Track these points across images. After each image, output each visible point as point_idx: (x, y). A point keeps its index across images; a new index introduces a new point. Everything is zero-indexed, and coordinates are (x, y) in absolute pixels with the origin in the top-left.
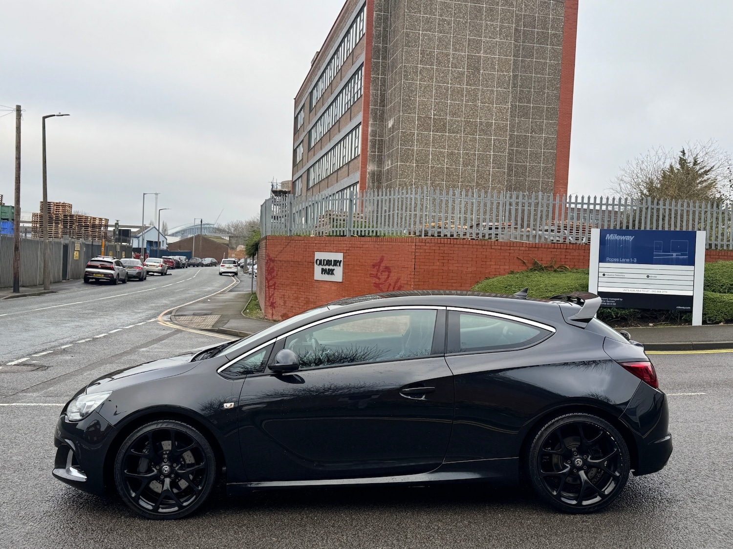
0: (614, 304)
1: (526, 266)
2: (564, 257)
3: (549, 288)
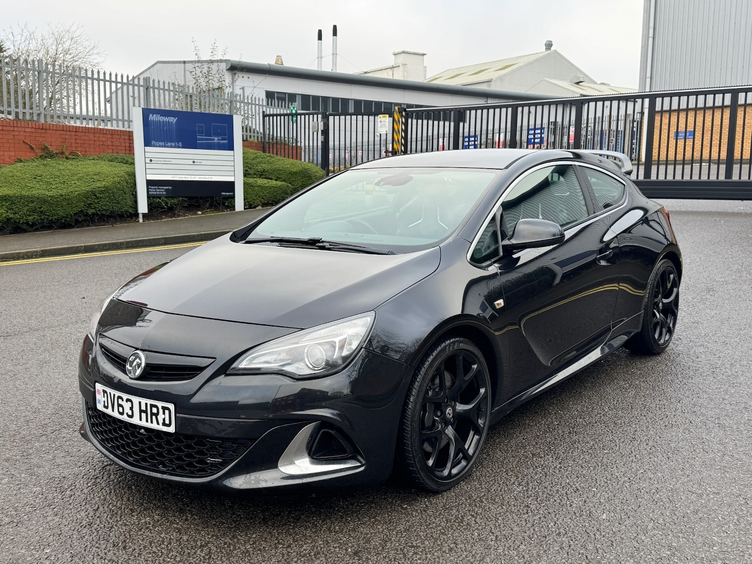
0: (164, 193)
1: (35, 152)
2: (73, 141)
3: (95, 177)
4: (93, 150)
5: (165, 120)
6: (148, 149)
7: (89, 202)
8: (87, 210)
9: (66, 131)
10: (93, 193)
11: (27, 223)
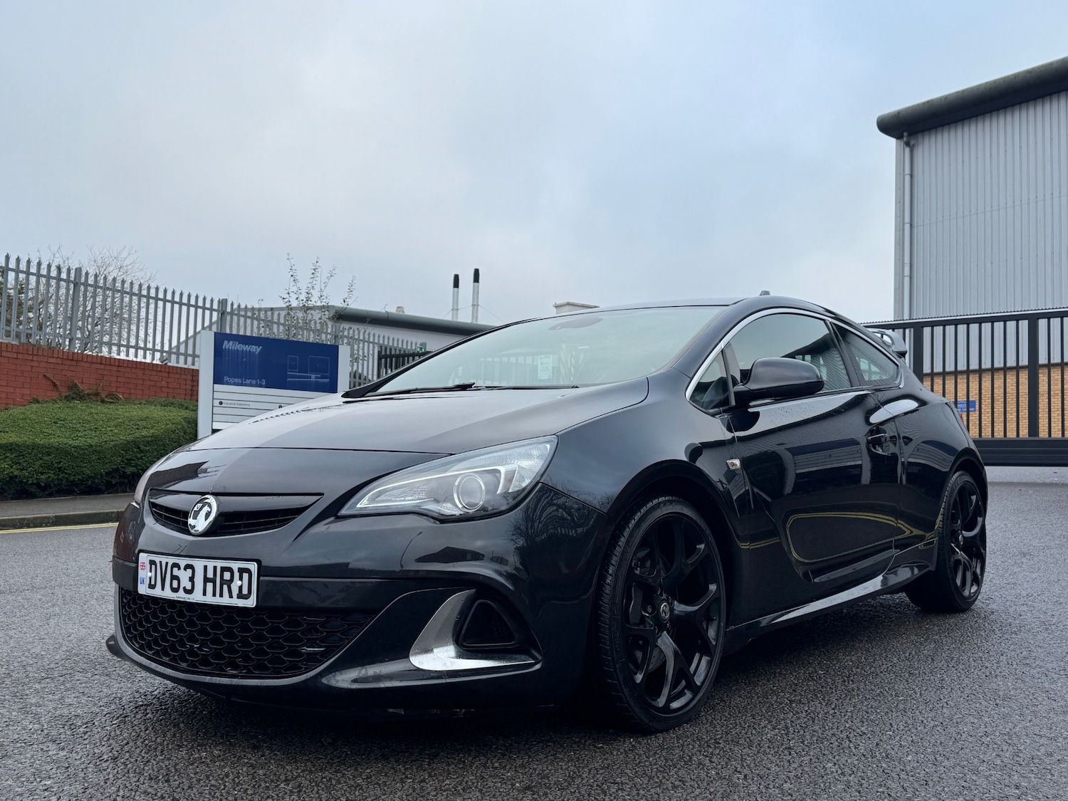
1: (58, 390)
2: (114, 379)
3: (140, 423)
4: (140, 392)
5: (245, 349)
6: (217, 387)
7: (128, 457)
8: (124, 468)
9: (105, 364)
10: (136, 444)
11: (38, 485)
